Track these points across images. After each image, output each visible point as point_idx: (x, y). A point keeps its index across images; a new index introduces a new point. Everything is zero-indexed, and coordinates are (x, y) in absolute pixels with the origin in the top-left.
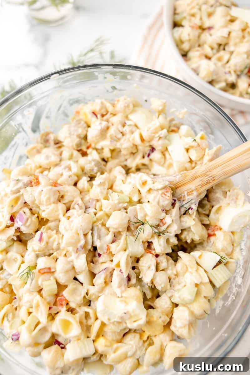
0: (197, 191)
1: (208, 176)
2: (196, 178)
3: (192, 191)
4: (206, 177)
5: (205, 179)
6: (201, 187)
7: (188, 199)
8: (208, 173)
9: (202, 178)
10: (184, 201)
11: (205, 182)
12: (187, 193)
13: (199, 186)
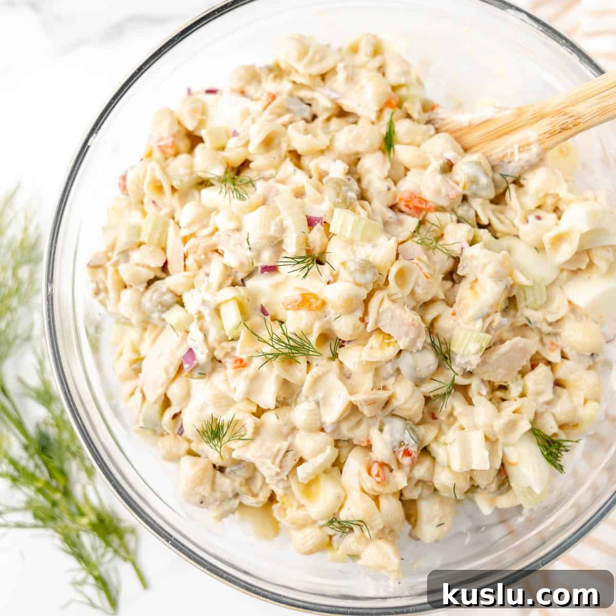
0: (540, 144)
1: (566, 116)
2: (543, 117)
3: (529, 145)
4: (562, 118)
5: (561, 120)
6: (548, 136)
7: (520, 160)
8: (567, 110)
9: (555, 118)
10: (509, 162)
11: (558, 128)
12: (519, 148)
13: (545, 133)
